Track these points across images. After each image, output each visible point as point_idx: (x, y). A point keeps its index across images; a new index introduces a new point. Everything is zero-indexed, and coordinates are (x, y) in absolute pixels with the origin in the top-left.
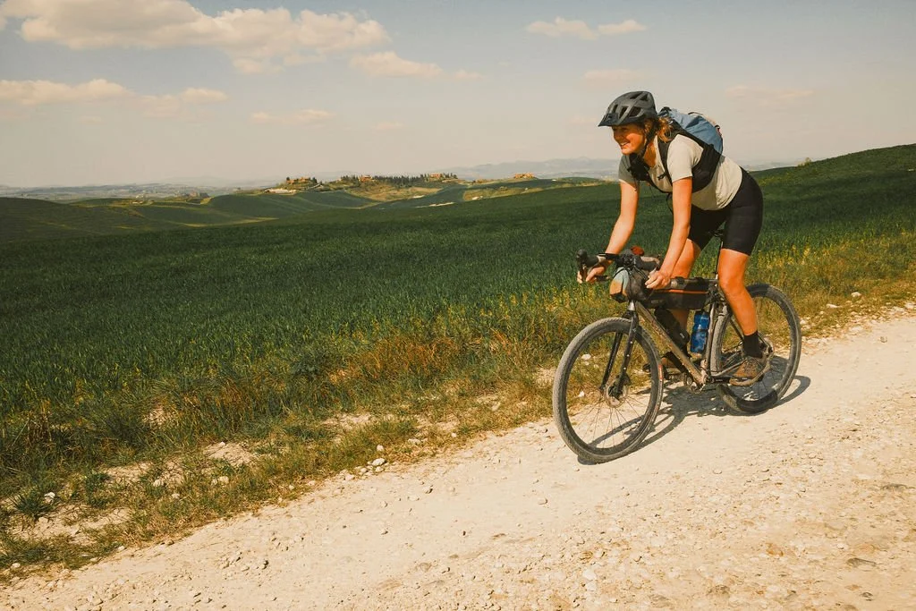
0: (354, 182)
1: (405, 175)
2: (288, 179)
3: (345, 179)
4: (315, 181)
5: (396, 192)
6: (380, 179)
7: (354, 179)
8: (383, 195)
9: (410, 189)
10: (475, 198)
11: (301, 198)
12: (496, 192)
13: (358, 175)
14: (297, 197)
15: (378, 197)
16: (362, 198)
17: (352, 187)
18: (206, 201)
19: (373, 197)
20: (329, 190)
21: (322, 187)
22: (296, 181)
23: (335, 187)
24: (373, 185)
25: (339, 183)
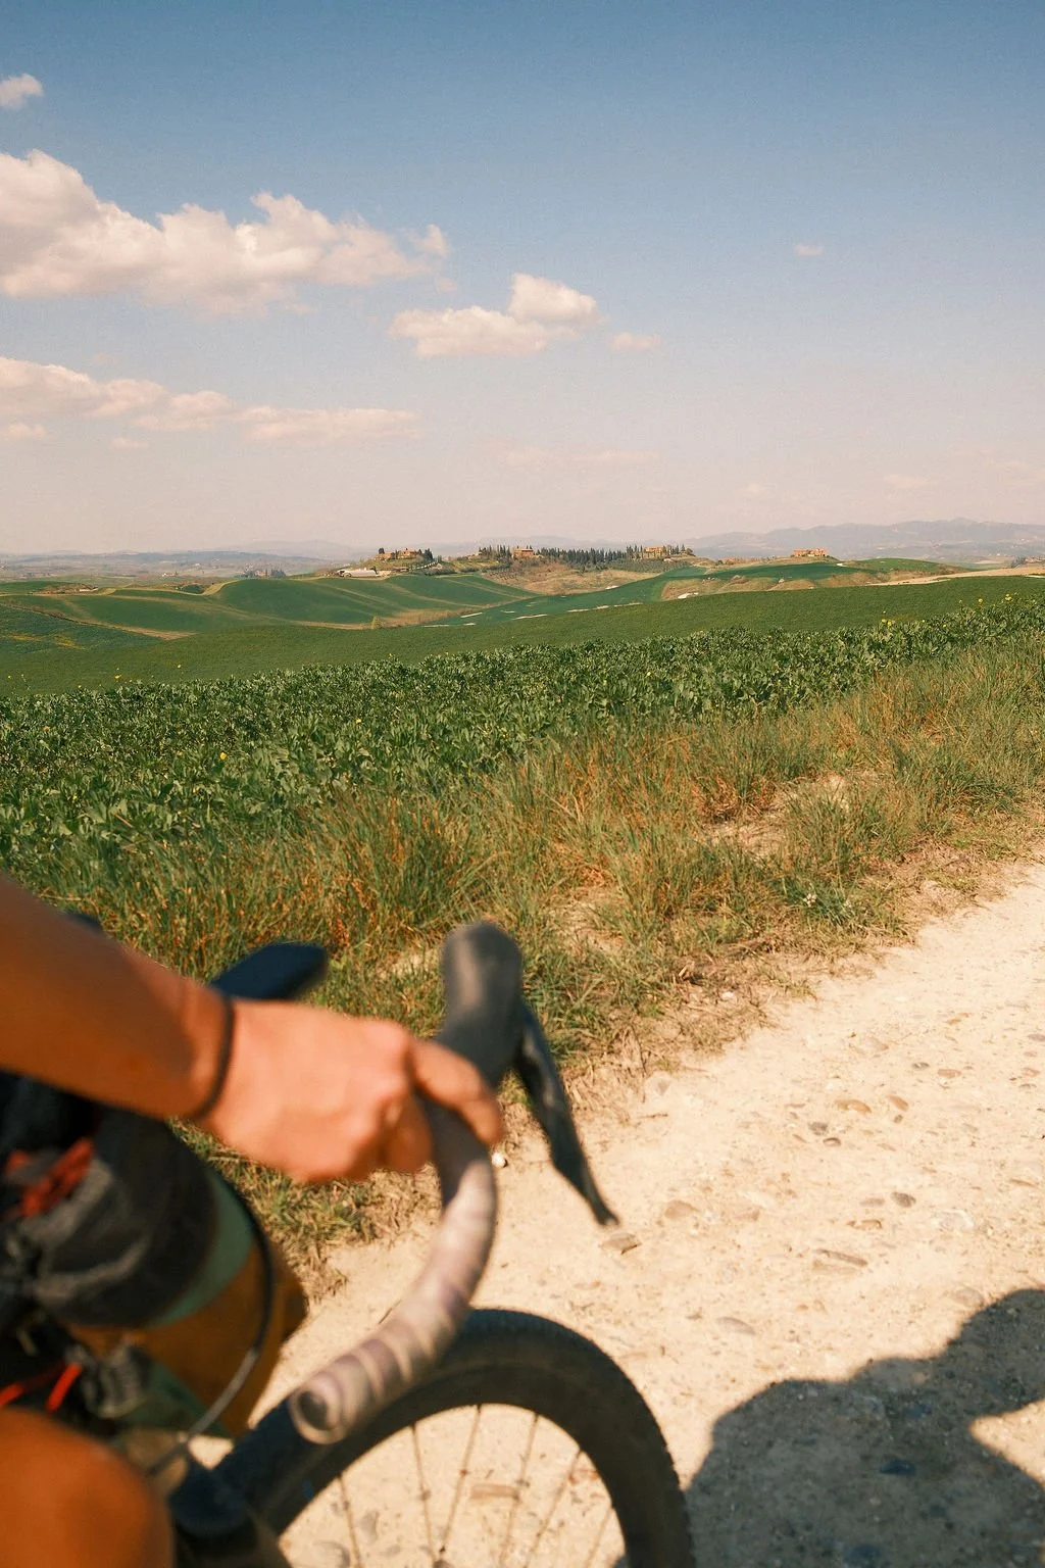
0: (503, 559)
1: (598, 548)
2: (382, 551)
3: (486, 553)
4: (428, 555)
5: (576, 577)
6: (550, 555)
7: (504, 553)
8: (551, 582)
9: (602, 574)
10: (684, 596)
11: (398, 588)
12: (726, 585)
13: (510, 546)
14: (387, 585)
15: (540, 586)
16: (510, 589)
17: (494, 568)
18: (215, 589)
19: (530, 587)
20: (454, 573)
21: (440, 567)
22: (395, 556)
23: (464, 567)
24: (535, 565)
25: (475, 560)
